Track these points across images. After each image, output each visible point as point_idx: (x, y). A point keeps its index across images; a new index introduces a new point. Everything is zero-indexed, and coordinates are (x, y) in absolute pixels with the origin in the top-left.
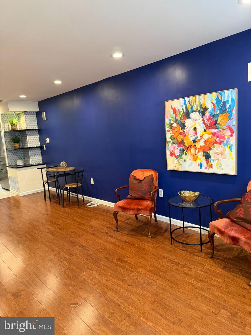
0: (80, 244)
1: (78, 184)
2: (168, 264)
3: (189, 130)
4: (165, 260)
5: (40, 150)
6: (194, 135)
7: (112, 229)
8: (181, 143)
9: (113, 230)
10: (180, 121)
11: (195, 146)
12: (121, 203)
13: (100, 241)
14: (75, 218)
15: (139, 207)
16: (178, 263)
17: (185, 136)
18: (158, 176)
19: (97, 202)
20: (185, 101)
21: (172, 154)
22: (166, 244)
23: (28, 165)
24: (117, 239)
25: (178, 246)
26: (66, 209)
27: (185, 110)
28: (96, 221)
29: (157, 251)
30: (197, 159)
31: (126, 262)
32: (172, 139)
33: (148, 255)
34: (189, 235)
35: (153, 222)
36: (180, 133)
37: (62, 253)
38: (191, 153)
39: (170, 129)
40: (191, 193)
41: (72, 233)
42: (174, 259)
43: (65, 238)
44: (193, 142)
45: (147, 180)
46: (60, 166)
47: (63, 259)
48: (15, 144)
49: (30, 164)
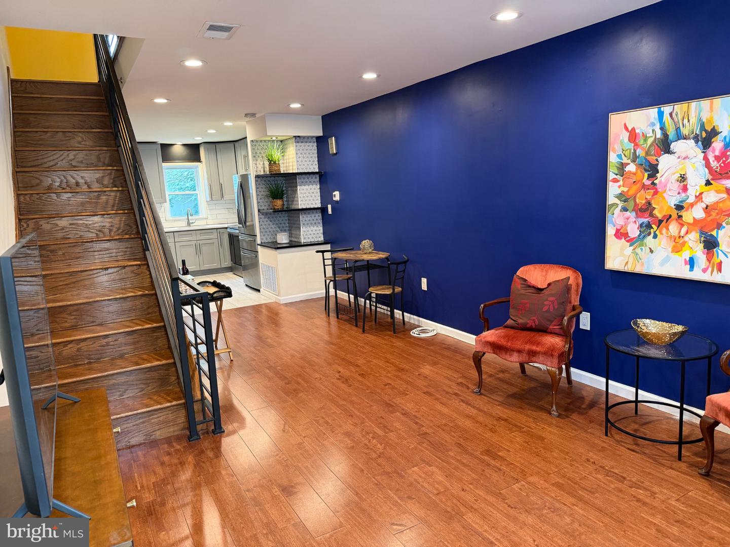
0: (403, 409)
1: (395, 287)
2: (599, 476)
3: (667, 180)
4: (591, 468)
5: (320, 215)
6: (679, 193)
7: (468, 388)
8: (646, 209)
9: (470, 390)
10: (646, 159)
11: (680, 217)
12: (490, 335)
13: (445, 410)
14: (388, 356)
15: (534, 348)
16: (622, 477)
17: (656, 193)
18: (581, 281)
19: (431, 328)
20: (661, 114)
21: (621, 234)
22: (593, 434)
23: (297, 244)
24: (479, 409)
25: (622, 442)
26: (370, 337)
27: (659, 134)
28: (432, 368)
29: (573, 446)
30: (684, 249)
31: (503, 459)
32: (623, 199)
33: (551, 452)
34: (648, 420)
35: (563, 383)
36: (644, 187)
37: (368, 423)
38: (667, 234)
39: (618, 177)
40: (663, 325)
41: (386, 385)
42: (613, 468)
43: (372, 393)
44: (676, 209)
45: (554, 290)
46: (360, 249)
47: (371, 435)
48: (275, 200)
49: (301, 242)
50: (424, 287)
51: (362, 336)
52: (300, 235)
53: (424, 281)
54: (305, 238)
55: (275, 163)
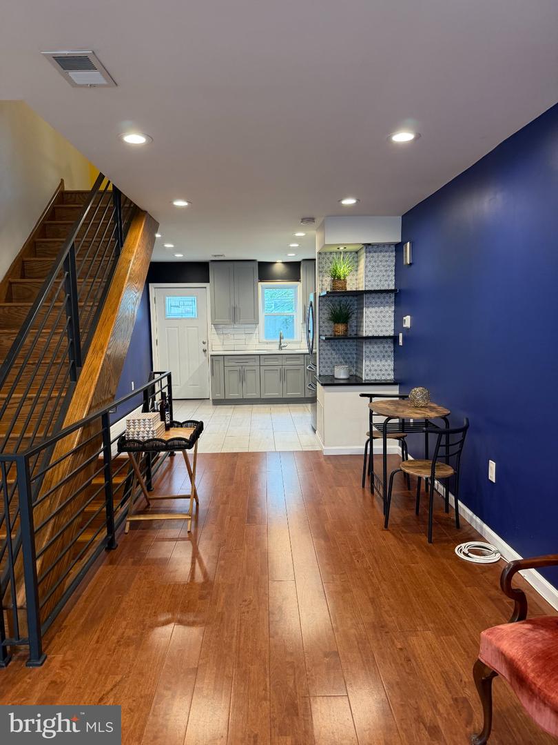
5: (392, 346)
14: (384, 587)
26: (388, 540)
28: (434, 641)
48: (336, 325)
49: (362, 379)
50: (492, 476)
51: (378, 533)
52: (361, 369)
53: (492, 465)
54: (367, 375)
55: (339, 278)
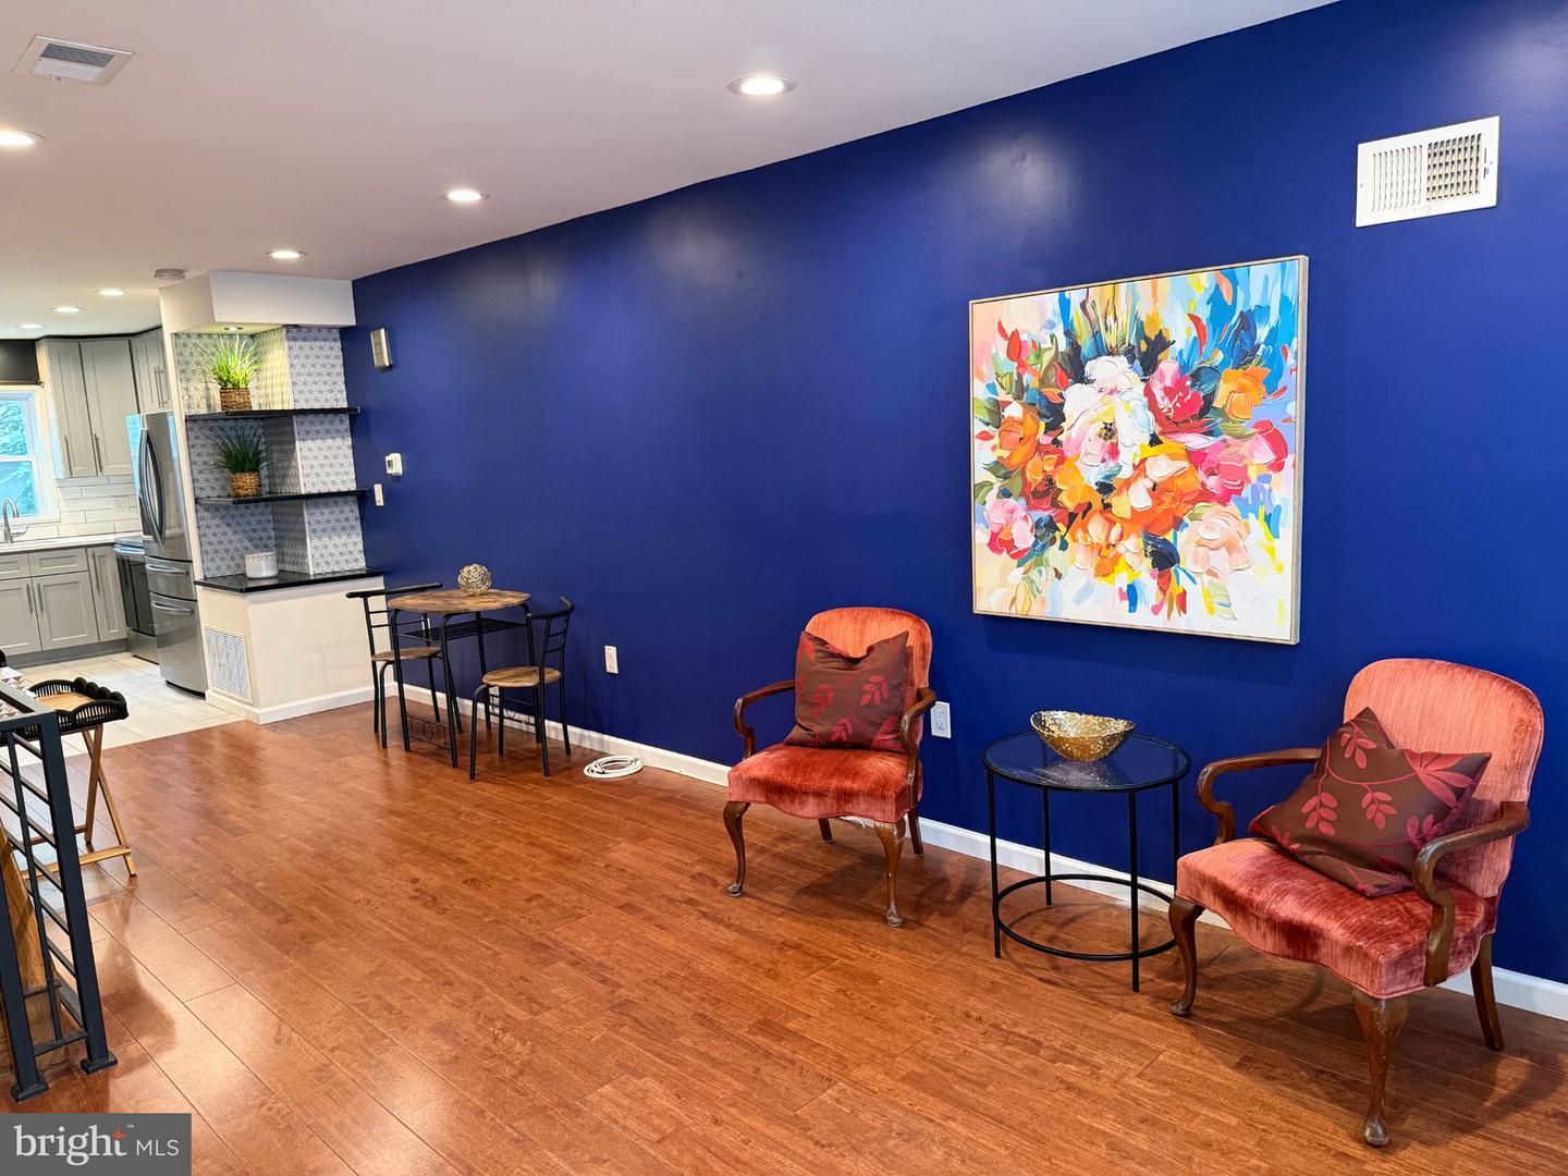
0: (572, 953)
1: (547, 670)
2: (992, 1047)
3: (1082, 435)
4: (975, 1030)
6: (1104, 461)
7: (715, 884)
8: (1044, 493)
9: (719, 888)
10: (1040, 394)
11: (1107, 506)
12: (758, 764)
13: (668, 942)
14: (534, 830)
15: (848, 784)
16: (1034, 1041)
17: (1062, 460)
18: (929, 639)
19: (631, 757)
20: (1065, 305)
21: (999, 543)
22: (973, 957)
23: (302, 579)
24: (741, 930)
25: (1027, 966)
26: (489, 790)
27: (1063, 345)
28: (635, 848)
29: (936, 989)
30: (1116, 568)
31: (797, 1036)
32: (1003, 472)
33: (894, 1007)
34: (1072, 915)
35: (908, 853)
36: (1039, 449)
37: (490, 995)
38: (1086, 540)
39: (990, 429)
40: (1088, 722)
41: (529, 900)
42: (1015, 1025)
43: (499, 923)
44: (1099, 491)
45: (879, 660)
46: (457, 586)
47: (499, 1024)
48: (238, 475)
49: (308, 575)
50: (612, 666)
51: (471, 787)
52: (304, 556)
53: (611, 652)
54: (317, 565)
55: (236, 386)
